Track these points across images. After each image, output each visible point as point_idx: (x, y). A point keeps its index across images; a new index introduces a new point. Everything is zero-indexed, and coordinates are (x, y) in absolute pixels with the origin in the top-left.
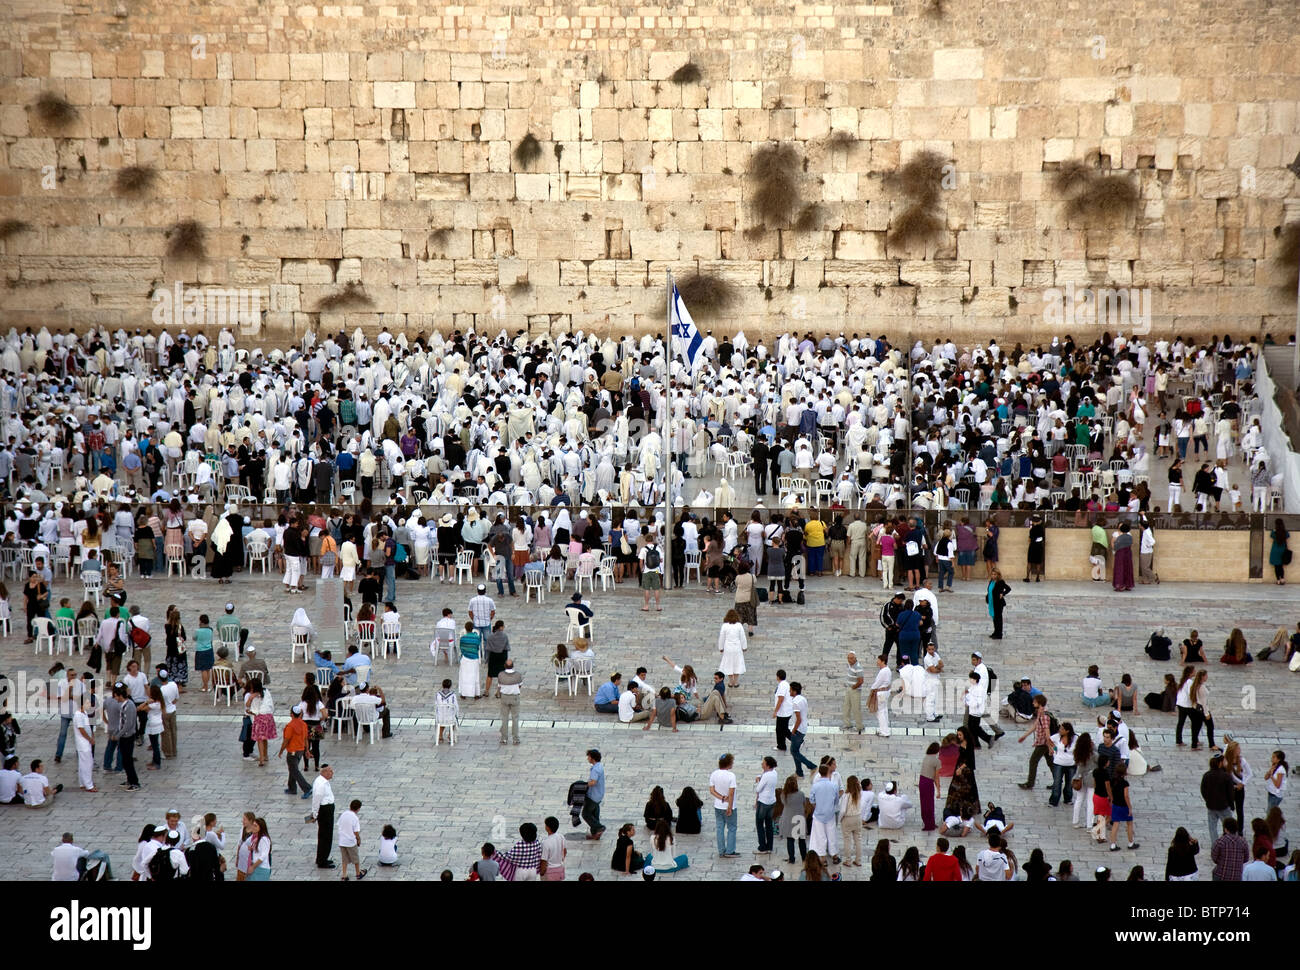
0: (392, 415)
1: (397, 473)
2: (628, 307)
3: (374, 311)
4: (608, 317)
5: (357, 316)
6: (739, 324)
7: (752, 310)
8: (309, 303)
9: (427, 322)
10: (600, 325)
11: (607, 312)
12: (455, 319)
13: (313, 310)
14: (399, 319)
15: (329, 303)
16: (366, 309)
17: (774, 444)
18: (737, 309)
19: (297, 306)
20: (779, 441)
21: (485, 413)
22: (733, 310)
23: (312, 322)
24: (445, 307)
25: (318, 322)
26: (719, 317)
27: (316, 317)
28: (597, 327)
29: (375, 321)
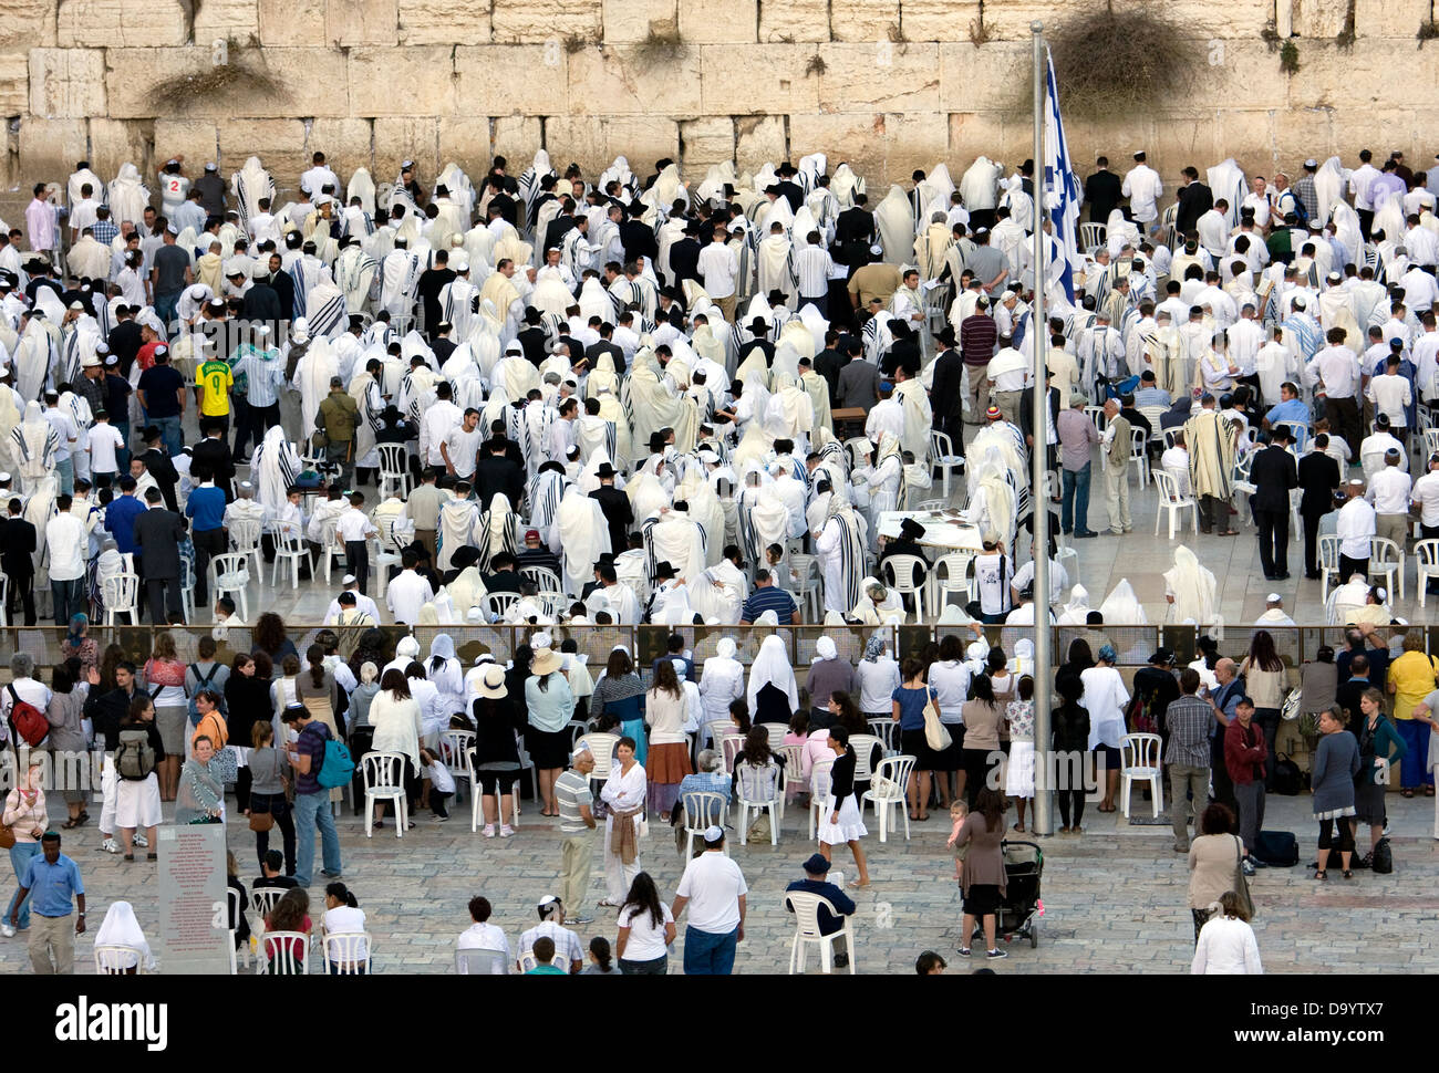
0: (336, 382)
1: (354, 535)
2: (932, 94)
3: (289, 112)
4: (881, 121)
5: (248, 127)
6: (1215, 134)
7: (1248, 98)
8: (127, 96)
9: (424, 139)
10: (862, 140)
11: (880, 108)
12: (493, 130)
13: (138, 112)
14: (356, 132)
15: (179, 95)
16: (271, 108)
17: (1310, 446)
18: (1208, 96)
19: (97, 104)
20: (1323, 442)
21: (574, 377)
22: (1198, 99)
23: (134, 143)
24: (467, 102)
25: (151, 143)
26: (1162, 118)
27: (143, 128)
28: (853, 146)
29: (292, 138)
